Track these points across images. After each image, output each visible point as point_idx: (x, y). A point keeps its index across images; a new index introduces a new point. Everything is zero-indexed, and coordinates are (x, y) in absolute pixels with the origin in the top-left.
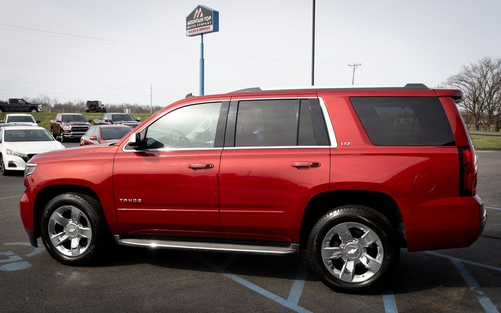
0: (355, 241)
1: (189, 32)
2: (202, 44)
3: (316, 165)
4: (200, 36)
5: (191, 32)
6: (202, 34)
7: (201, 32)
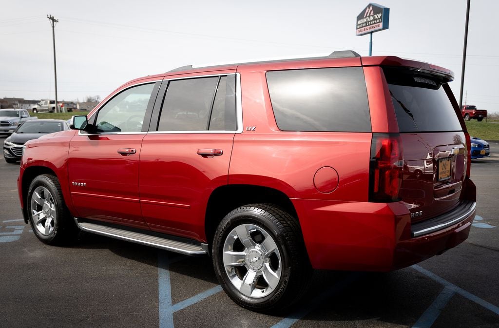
0: (258, 248)
1: (359, 32)
2: (371, 43)
3: (218, 154)
4: (370, 34)
5: (361, 31)
6: (371, 33)
7: (371, 30)
